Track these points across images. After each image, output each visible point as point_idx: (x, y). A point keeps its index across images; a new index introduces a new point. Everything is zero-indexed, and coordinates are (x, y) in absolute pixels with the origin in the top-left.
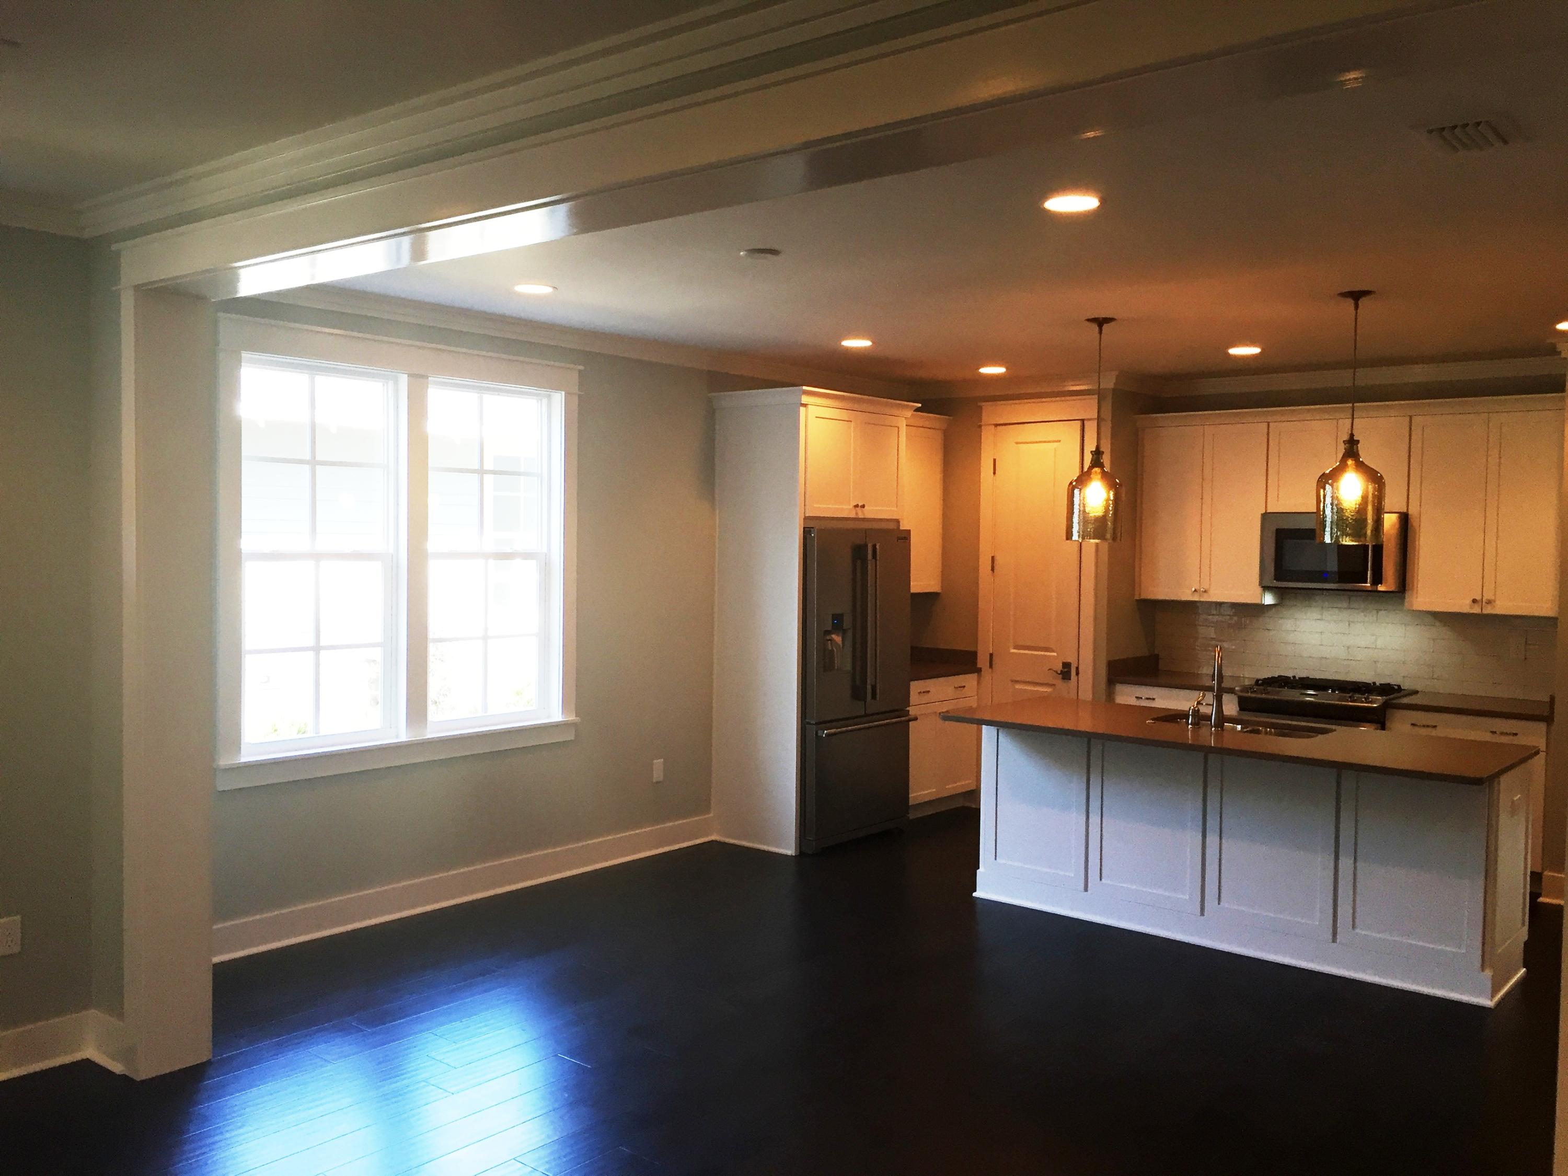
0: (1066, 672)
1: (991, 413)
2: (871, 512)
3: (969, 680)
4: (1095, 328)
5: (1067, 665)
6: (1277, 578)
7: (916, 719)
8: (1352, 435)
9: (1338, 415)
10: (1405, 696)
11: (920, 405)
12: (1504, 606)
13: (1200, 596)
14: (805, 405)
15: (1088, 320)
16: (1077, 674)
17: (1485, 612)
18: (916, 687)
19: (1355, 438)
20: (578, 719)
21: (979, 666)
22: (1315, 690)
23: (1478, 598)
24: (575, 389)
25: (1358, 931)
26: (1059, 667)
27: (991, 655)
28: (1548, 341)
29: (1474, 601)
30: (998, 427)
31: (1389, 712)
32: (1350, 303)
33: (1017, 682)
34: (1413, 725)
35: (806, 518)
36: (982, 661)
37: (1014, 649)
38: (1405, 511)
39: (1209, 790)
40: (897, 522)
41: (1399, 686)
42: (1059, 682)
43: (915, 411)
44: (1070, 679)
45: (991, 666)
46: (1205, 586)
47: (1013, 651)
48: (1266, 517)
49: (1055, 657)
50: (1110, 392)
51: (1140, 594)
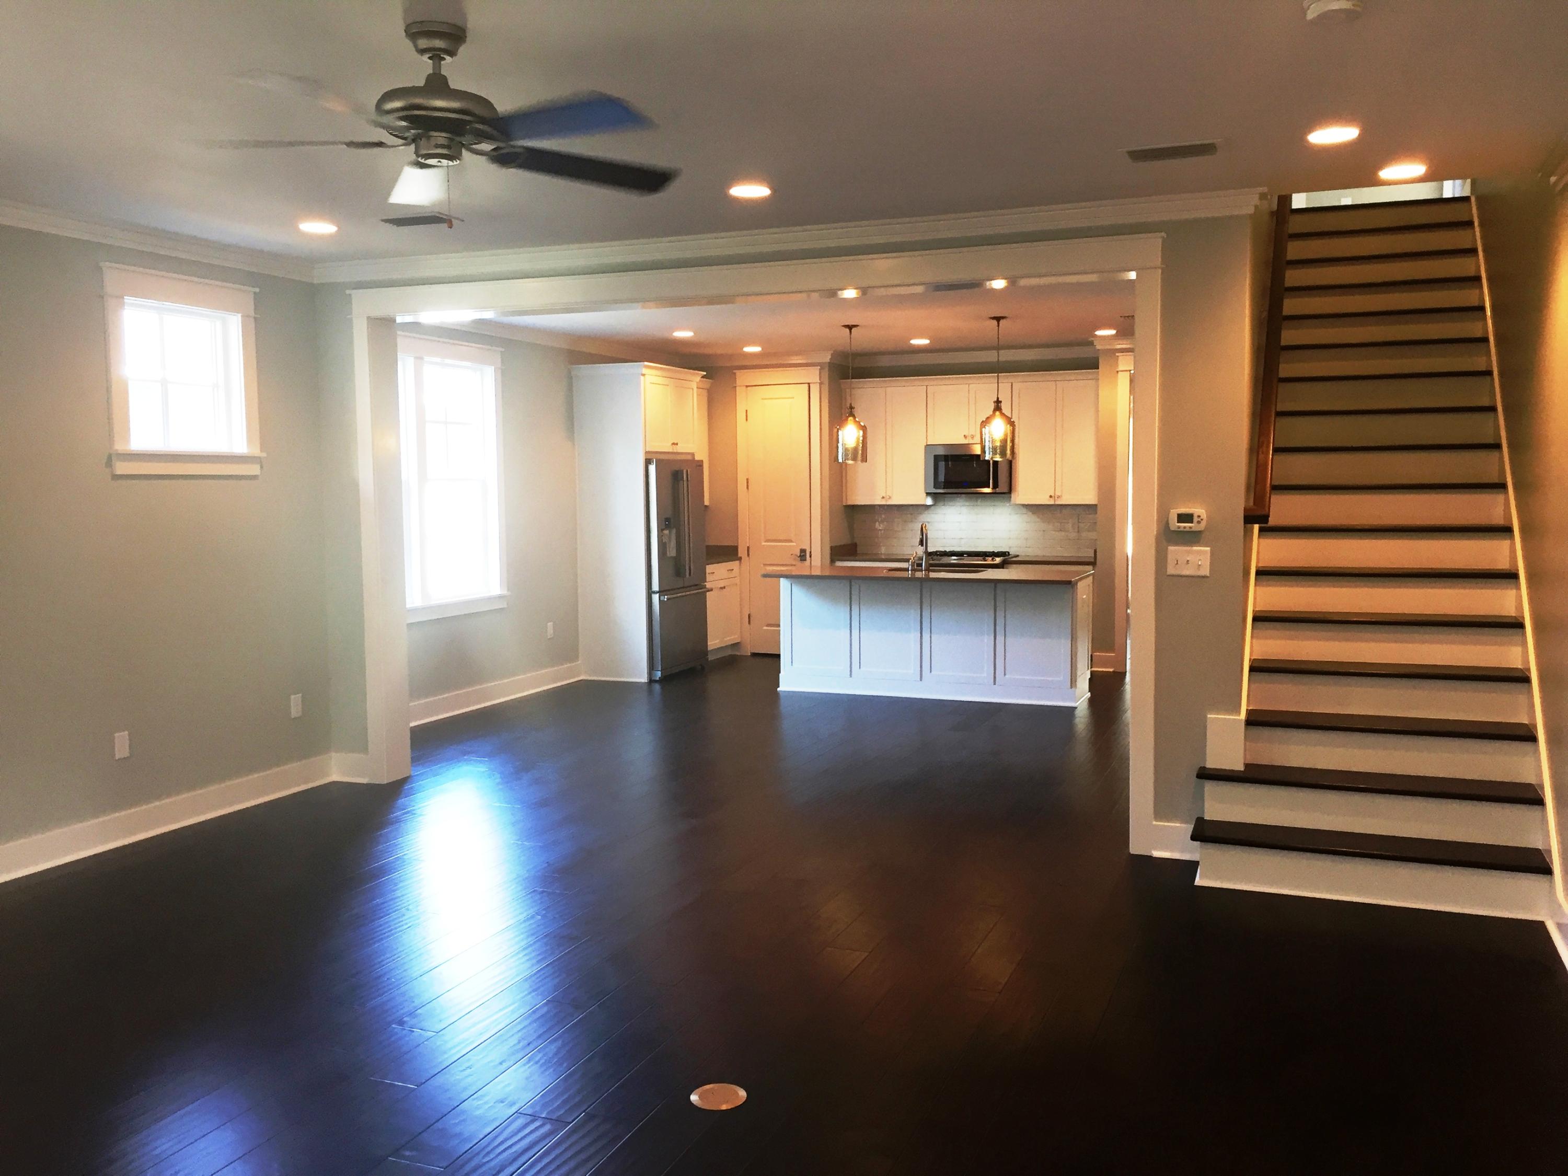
0: (803, 555)
1: (743, 378)
2: (681, 448)
3: (734, 565)
4: (848, 330)
5: (803, 551)
6: (935, 487)
7: (712, 590)
8: (998, 398)
9: (970, 381)
10: (1012, 557)
11: (705, 373)
12: (1066, 500)
13: (886, 501)
14: (644, 375)
15: (843, 326)
16: (810, 556)
17: (1057, 503)
18: (709, 569)
19: (1000, 400)
20: (509, 593)
21: (739, 555)
22: (956, 556)
23: (1053, 495)
24: (499, 365)
25: (1007, 676)
26: (798, 553)
27: (748, 548)
28: (1090, 340)
29: (1051, 497)
30: (749, 388)
32: (995, 322)
33: (768, 565)
35: (646, 453)
36: (742, 552)
37: (765, 542)
39: (924, 607)
40: (693, 454)
41: (1008, 553)
42: (799, 563)
43: (701, 377)
44: (806, 560)
45: (748, 555)
46: (889, 493)
47: (764, 544)
48: (928, 447)
49: (793, 546)
50: (827, 365)
51: (847, 499)
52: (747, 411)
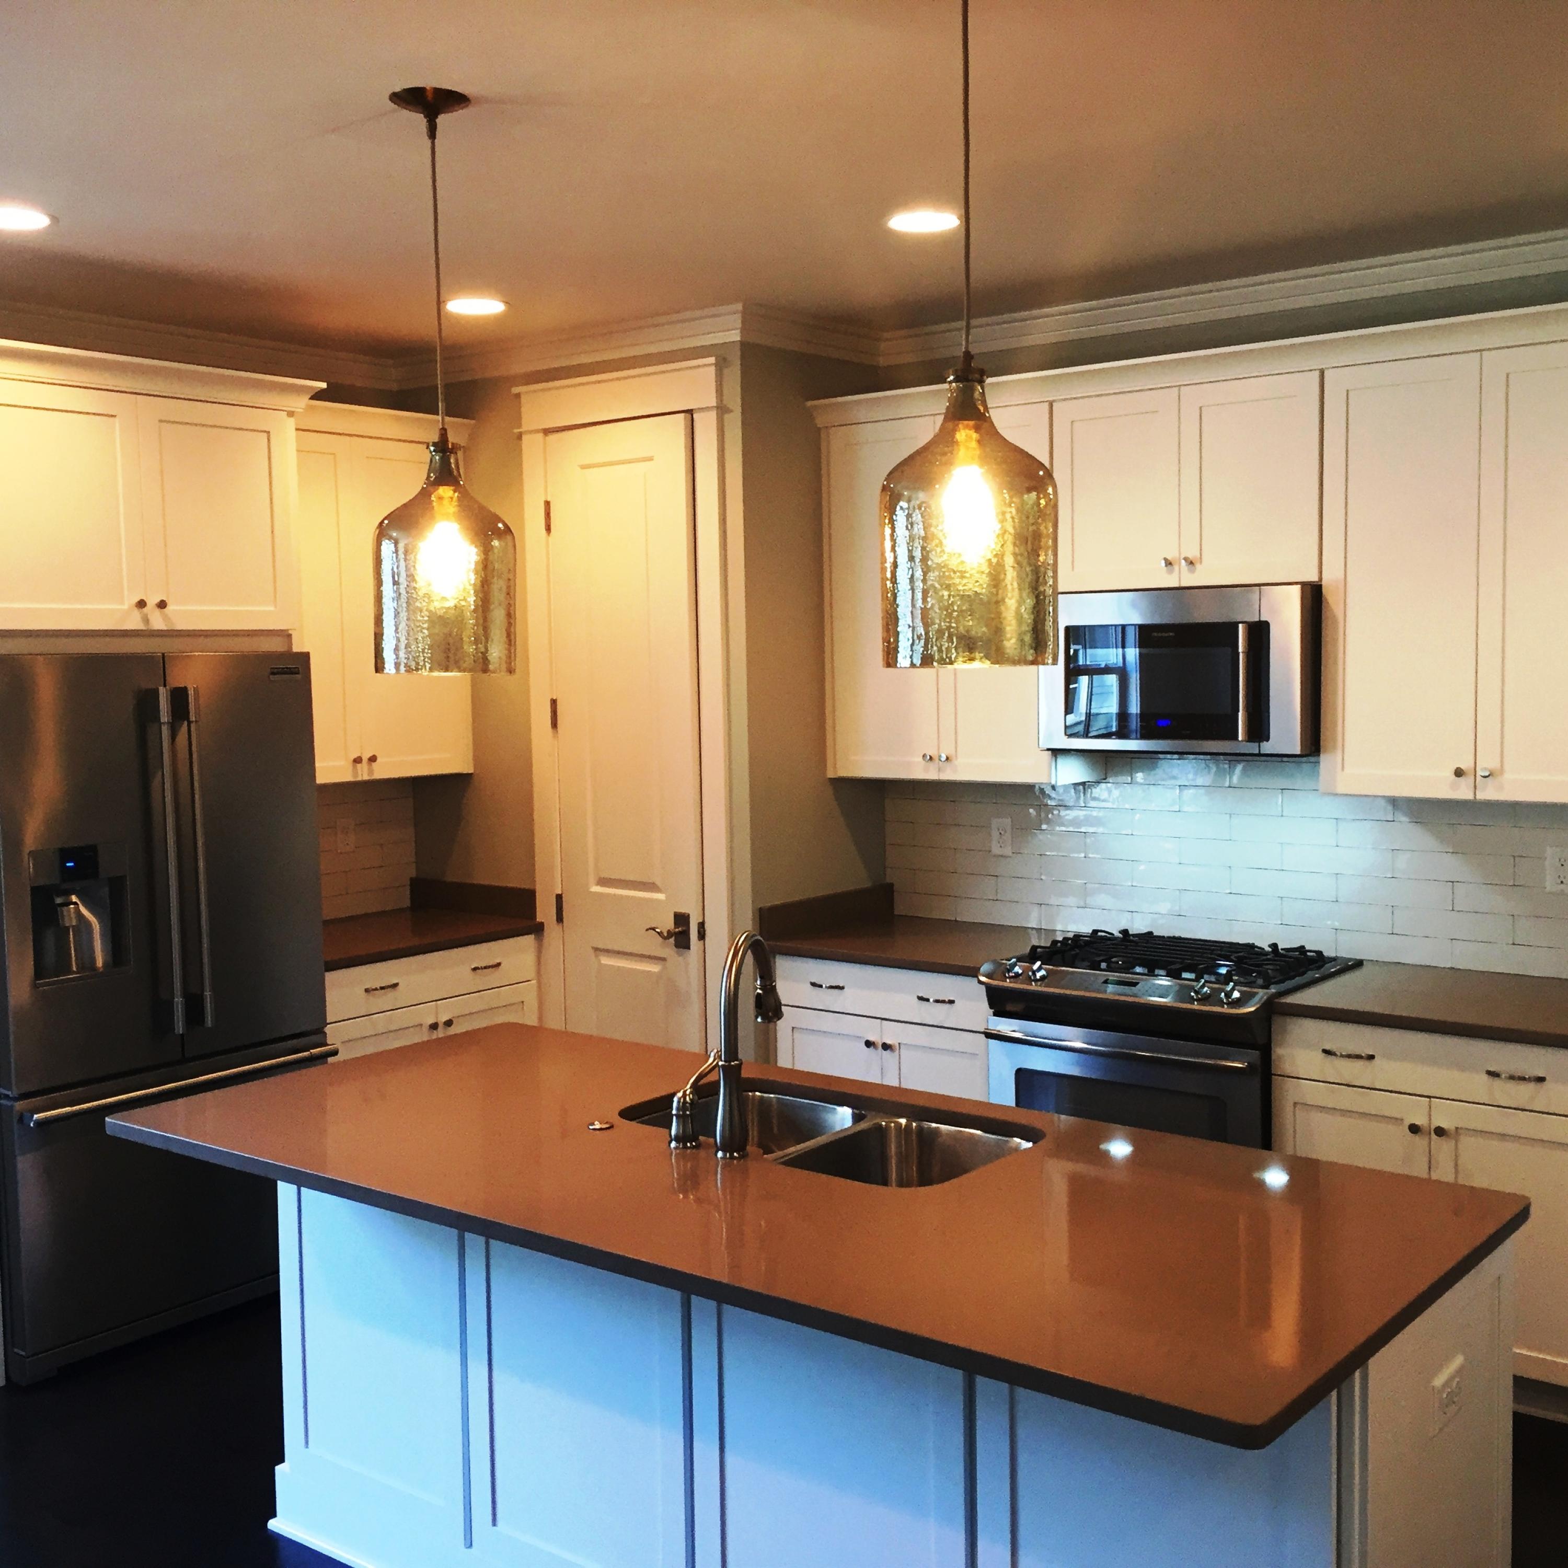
0: (681, 932)
2: (192, 616)
5: (682, 919)
6: (1069, 732)
11: (324, 385)
12: (1515, 786)
13: (939, 769)
16: (702, 936)
17: (1481, 796)
21: (538, 919)
23: (1466, 765)
26: (668, 924)
27: (559, 898)
29: (1459, 773)
31: (1277, 1022)
33: (607, 952)
34: (1327, 1052)
36: (545, 912)
37: (599, 885)
38: (1314, 578)
42: (668, 950)
43: (313, 398)
44: (689, 948)
45: (560, 919)
46: (948, 749)
47: (594, 889)
49: (658, 901)
50: (738, 347)
51: (835, 767)
52: (547, 504)
